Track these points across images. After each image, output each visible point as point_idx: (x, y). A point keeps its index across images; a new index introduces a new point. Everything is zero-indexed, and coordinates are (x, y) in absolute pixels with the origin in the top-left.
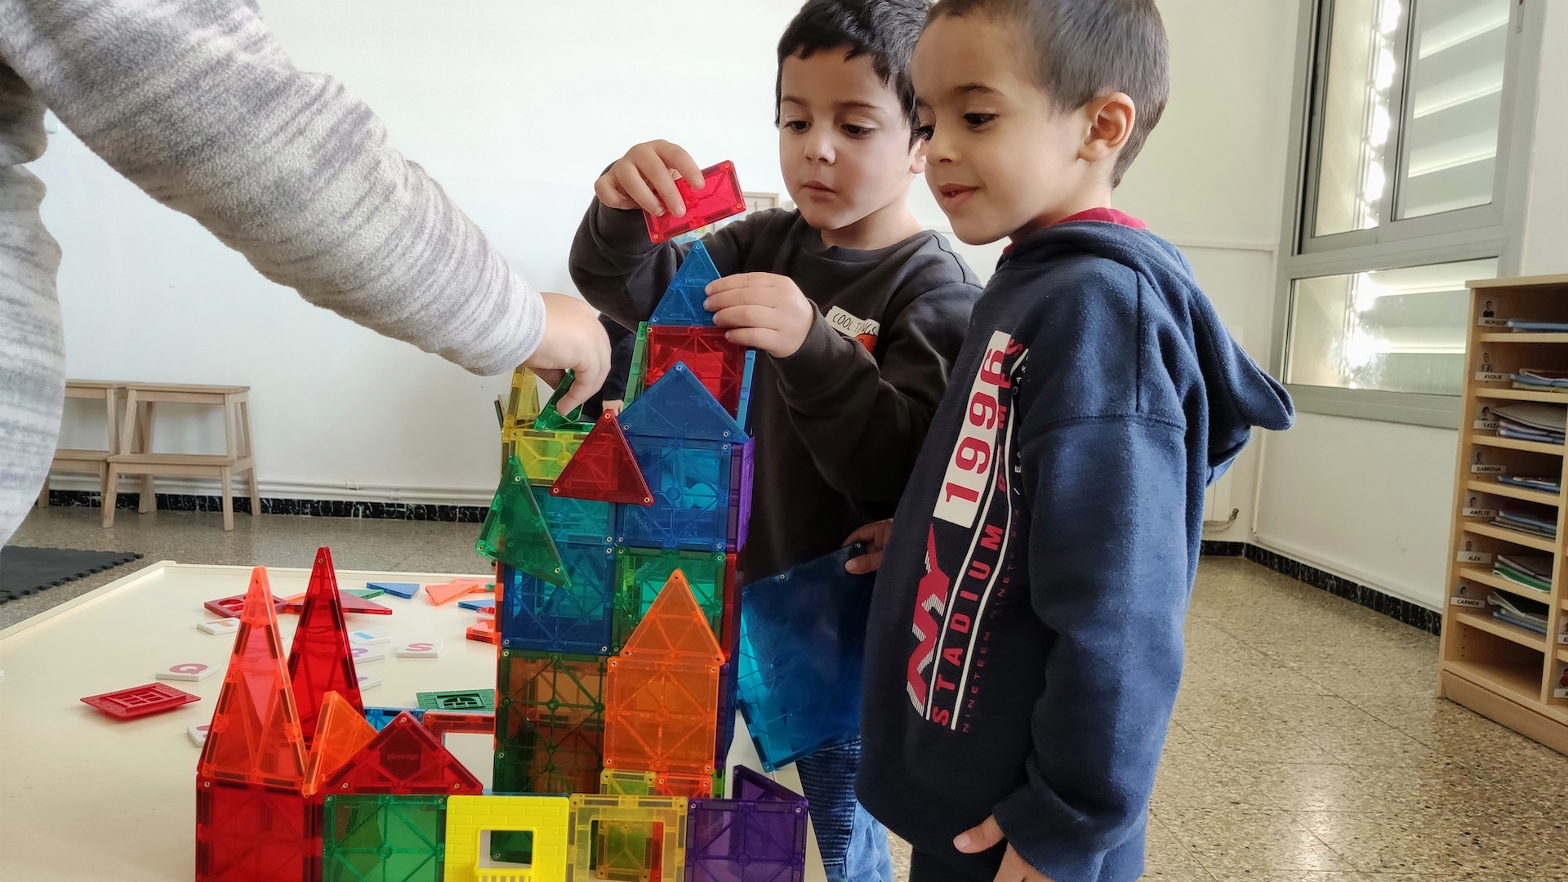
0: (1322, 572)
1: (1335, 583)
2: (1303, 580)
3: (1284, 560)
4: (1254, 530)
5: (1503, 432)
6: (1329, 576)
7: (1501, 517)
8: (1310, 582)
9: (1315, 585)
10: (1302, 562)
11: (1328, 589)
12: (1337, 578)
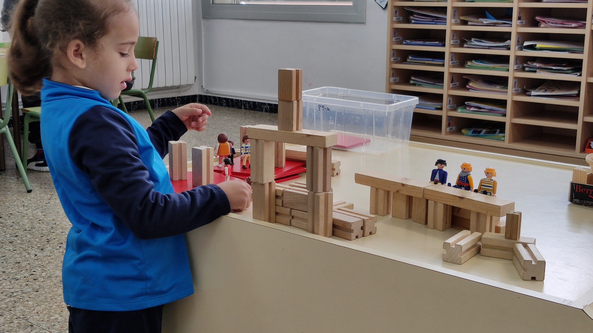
0: (258, 103)
1: (268, 107)
2: (246, 109)
3: (230, 100)
4: (204, 87)
5: (413, 21)
6: (265, 104)
7: (410, 59)
8: (250, 108)
9: (254, 110)
10: (243, 99)
11: (264, 110)
12: (269, 104)
